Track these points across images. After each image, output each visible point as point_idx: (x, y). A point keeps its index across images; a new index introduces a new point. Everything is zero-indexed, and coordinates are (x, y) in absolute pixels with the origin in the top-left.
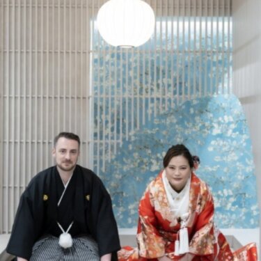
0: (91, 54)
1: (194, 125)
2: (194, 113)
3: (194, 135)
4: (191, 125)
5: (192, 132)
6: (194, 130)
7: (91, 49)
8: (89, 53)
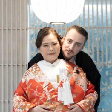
0: (28, 30)
1: (109, 84)
2: (109, 75)
3: (109, 92)
4: (106, 84)
5: (108, 90)
6: (109, 88)
7: (29, 27)
8: (27, 29)
